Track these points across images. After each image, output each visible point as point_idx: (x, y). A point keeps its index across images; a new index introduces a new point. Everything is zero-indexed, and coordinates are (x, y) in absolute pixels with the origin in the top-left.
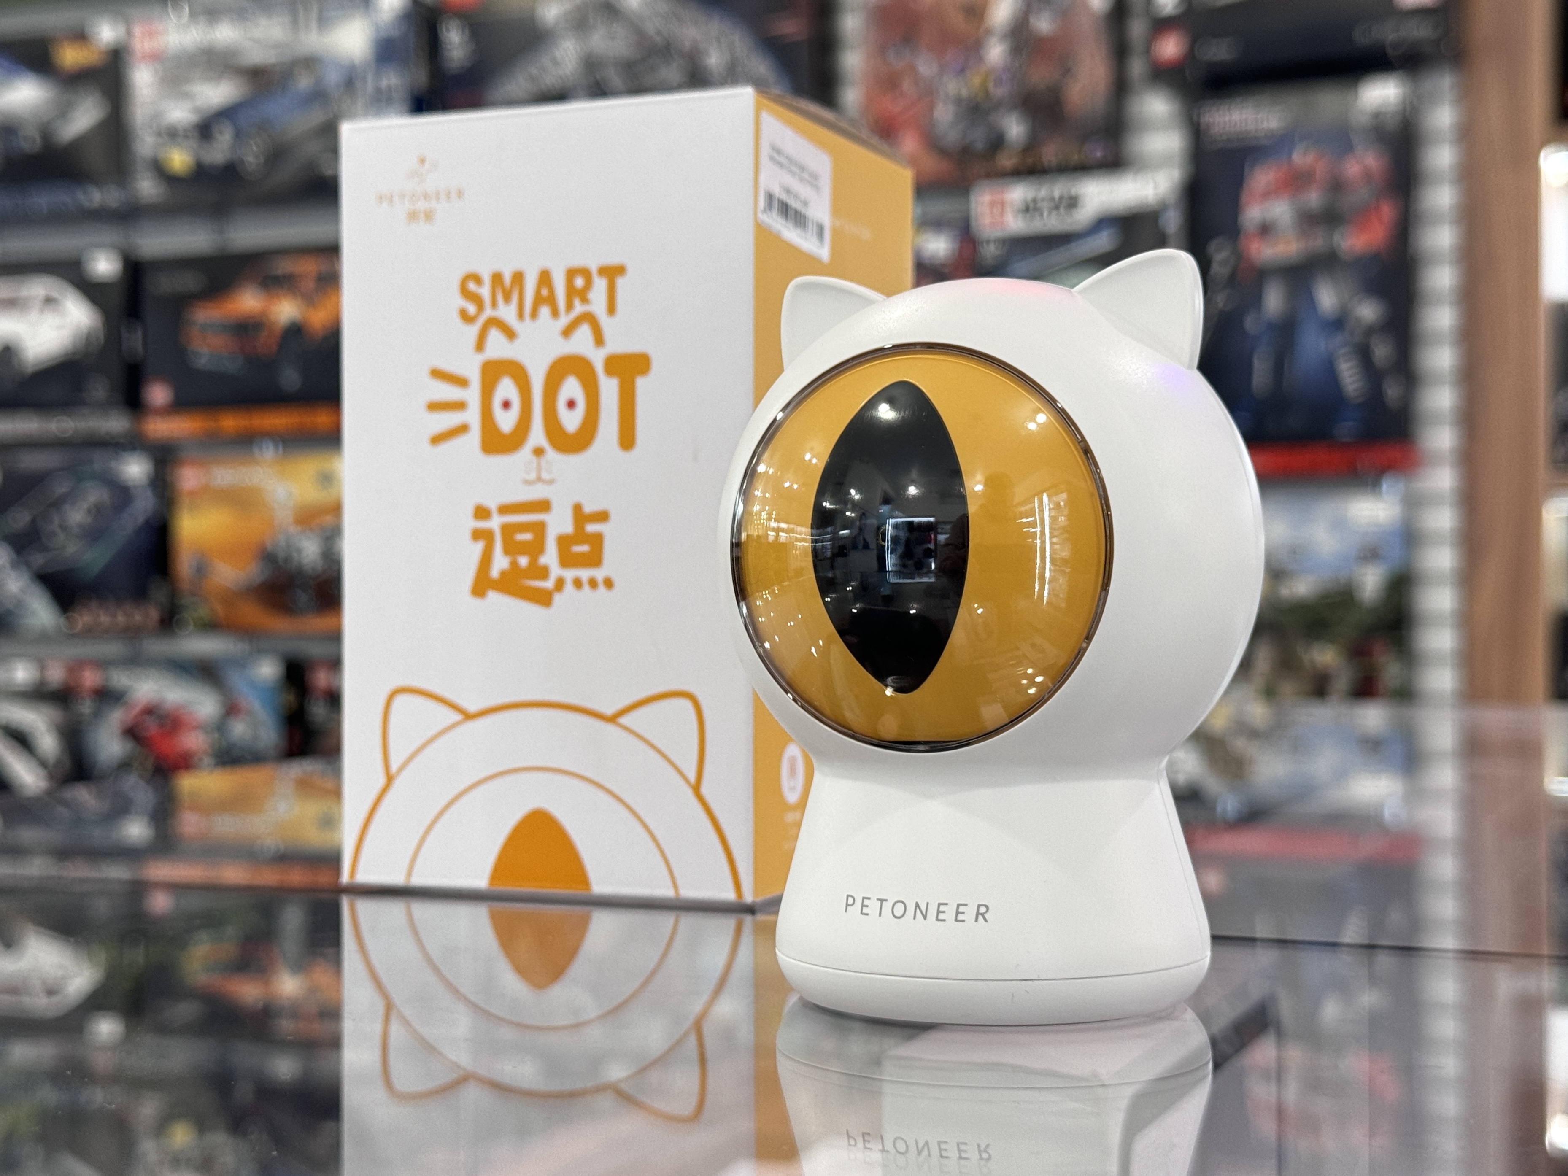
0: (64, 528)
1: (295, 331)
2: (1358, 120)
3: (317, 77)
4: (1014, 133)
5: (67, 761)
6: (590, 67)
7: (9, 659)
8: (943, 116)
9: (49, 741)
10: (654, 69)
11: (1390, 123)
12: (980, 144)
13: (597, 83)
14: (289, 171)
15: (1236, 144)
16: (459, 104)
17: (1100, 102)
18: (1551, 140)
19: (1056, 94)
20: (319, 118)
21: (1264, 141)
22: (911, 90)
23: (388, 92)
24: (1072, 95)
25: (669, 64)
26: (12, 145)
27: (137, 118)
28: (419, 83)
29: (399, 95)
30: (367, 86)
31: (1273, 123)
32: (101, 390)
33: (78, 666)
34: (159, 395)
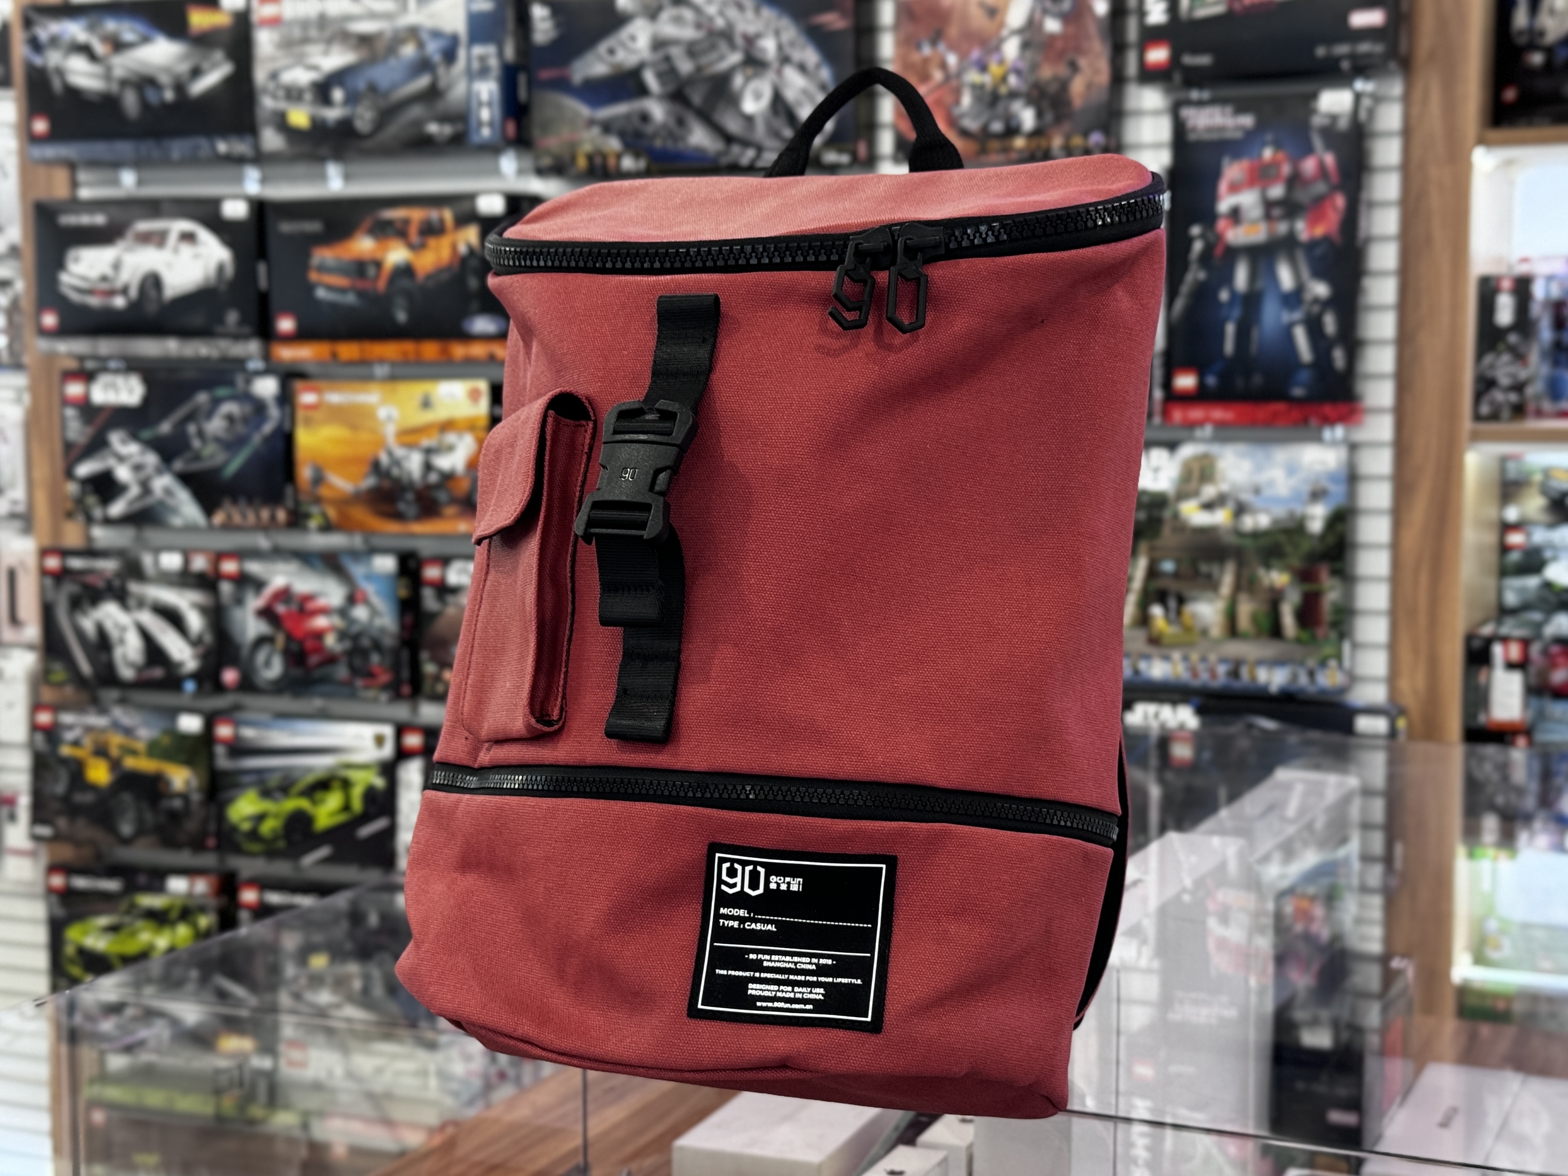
0: (201, 434)
1: (406, 271)
2: (1317, 121)
3: (421, 45)
4: (1027, 118)
5: (208, 638)
6: (659, 44)
7: (157, 551)
8: (966, 100)
9: (195, 621)
10: (713, 47)
11: (1343, 124)
12: (997, 127)
13: (668, 59)
14: (396, 128)
15: (1214, 136)
16: (545, 74)
17: (1101, 94)
18: (1482, 141)
19: (1064, 86)
20: (423, 82)
21: (1238, 135)
22: (938, 76)
23: (483, 59)
24: (1077, 87)
25: (733, 46)
26: (152, 96)
27: (260, 75)
28: (510, 52)
29: (494, 63)
30: (462, 53)
31: (1247, 121)
32: (232, 317)
33: (219, 556)
34: (286, 325)
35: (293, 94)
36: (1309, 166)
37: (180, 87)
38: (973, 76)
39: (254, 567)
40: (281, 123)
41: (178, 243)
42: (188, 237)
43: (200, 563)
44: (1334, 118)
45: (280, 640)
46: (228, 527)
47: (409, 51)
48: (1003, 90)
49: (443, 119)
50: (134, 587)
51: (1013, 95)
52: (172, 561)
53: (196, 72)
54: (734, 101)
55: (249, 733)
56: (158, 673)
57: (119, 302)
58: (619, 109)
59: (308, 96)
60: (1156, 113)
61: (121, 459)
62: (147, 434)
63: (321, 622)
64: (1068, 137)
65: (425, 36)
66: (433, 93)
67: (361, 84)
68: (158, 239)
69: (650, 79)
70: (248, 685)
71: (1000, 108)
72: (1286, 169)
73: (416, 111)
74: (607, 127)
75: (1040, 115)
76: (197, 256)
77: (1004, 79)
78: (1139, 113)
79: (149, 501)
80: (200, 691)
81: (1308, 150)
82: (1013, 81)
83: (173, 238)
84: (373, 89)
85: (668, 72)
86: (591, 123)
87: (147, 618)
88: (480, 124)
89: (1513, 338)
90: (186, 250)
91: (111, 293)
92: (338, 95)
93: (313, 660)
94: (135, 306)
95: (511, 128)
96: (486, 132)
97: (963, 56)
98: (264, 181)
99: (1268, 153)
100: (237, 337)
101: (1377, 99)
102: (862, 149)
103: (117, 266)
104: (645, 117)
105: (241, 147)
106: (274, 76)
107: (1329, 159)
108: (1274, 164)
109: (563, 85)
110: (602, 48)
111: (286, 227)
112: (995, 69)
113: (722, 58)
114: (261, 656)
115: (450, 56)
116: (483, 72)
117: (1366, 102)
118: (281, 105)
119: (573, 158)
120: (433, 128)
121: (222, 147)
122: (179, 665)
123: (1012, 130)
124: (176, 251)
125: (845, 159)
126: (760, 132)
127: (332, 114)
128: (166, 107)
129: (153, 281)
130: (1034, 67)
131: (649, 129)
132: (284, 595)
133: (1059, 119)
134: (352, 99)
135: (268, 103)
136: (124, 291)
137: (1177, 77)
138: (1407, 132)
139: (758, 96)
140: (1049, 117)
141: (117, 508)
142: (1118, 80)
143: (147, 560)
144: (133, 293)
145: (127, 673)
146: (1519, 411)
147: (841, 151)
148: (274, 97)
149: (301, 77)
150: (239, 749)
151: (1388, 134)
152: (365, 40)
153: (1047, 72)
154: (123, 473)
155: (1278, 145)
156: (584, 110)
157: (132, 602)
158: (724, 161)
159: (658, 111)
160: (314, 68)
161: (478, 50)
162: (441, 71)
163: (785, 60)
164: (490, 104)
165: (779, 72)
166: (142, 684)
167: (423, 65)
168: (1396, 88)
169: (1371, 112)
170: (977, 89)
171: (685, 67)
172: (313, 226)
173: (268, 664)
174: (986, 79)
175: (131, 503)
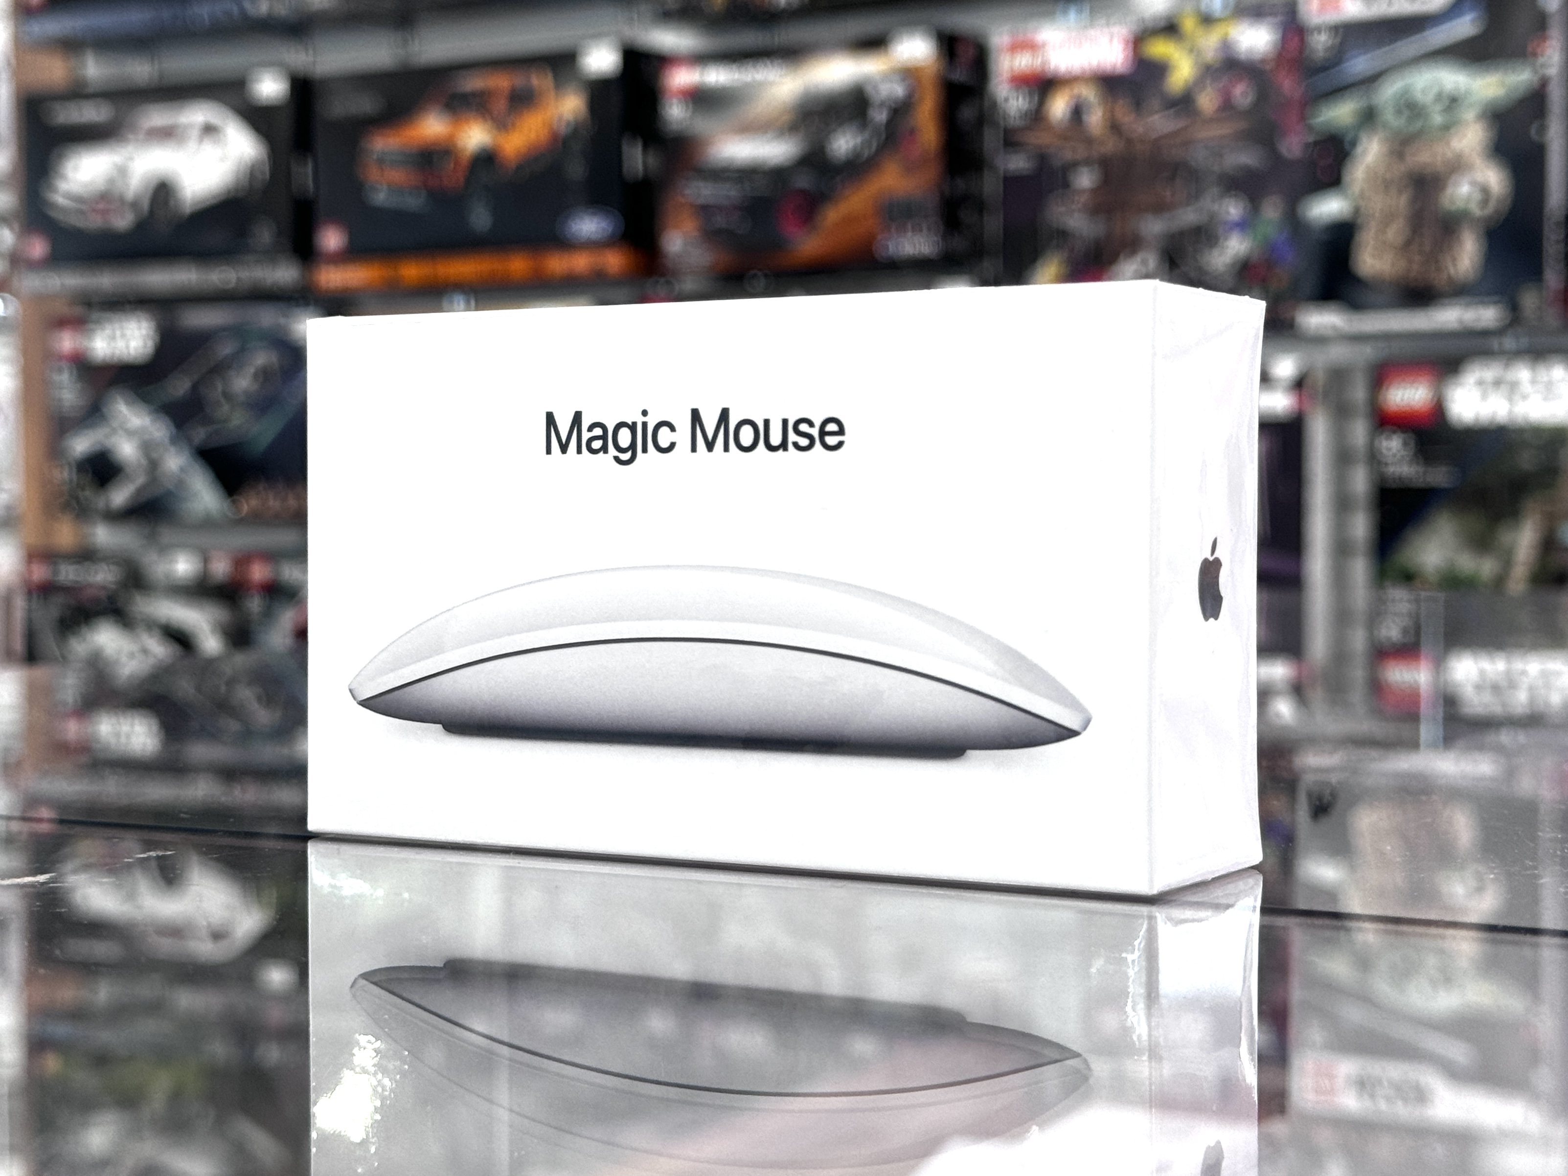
0: (228, 396)
1: (486, 158)
7: (168, 552)
32: (265, 230)
33: (246, 559)
34: (332, 240)
41: (201, 141)
42: (209, 130)
43: (221, 567)
46: (260, 517)
50: (139, 603)
52: (185, 565)
57: (123, 222)
61: (124, 431)
68: (174, 137)
79: (158, 487)
83: (192, 135)
90: (208, 150)
91: (115, 210)
94: (143, 226)
100: (270, 258)
103: (121, 171)
124: (197, 150)
129: (166, 191)
136: (130, 206)
141: (120, 496)
143: (154, 565)
144: (143, 207)
154: (125, 451)
157: (135, 623)
172: (369, 104)
175: (139, 491)
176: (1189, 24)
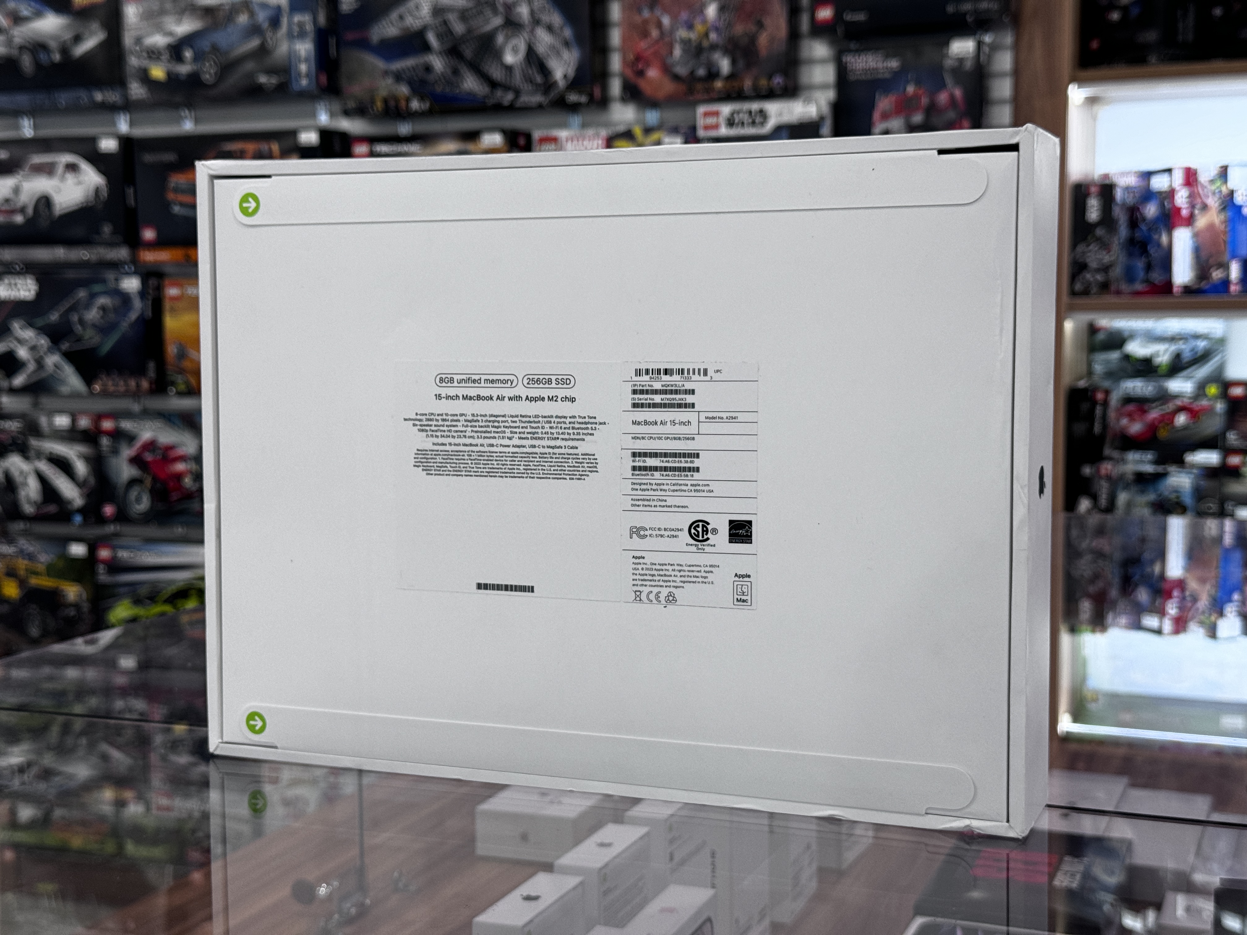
0: (82, 322)
2: (949, 63)
3: (252, 14)
4: (725, 65)
5: (92, 481)
6: (438, 11)
7: (51, 413)
8: (677, 52)
9: (81, 468)
10: (481, 13)
11: (969, 65)
12: (701, 72)
13: (445, 23)
14: (234, 80)
15: (869, 77)
16: (350, 36)
17: (781, 45)
18: (1073, 79)
19: (753, 39)
20: (254, 43)
21: (887, 76)
22: (655, 33)
23: (301, 25)
24: (763, 40)
25: (495, 11)
26: (43, 57)
27: (128, 40)
28: (322, 19)
29: (309, 27)
30: (285, 21)
31: (894, 64)
32: (107, 229)
33: (99, 417)
34: (149, 234)
35: (153, 54)
36: (943, 98)
37: (65, 51)
38: (682, 33)
39: (127, 425)
40: (145, 77)
41: (65, 172)
42: (72, 168)
43: (84, 422)
44: (961, 60)
45: (148, 481)
46: (105, 394)
47: (243, 19)
48: (705, 44)
49: (270, 71)
50: (34, 442)
51: (714, 47)
52: (62, 421)
53: (78, 39)
54: (498, 55)
55: (124, 555)
56: (52, 508)
57: (19, 219)
58: (409, 63)
59: (165, 57)
60: (823, 61)
61: (20, 341)
62: (40, 322)
63: (180, 467)
64: (756, 79)
65: (256, 9)
66: (263, 51)
67: (205, 44)
68: (48, 170)
69: (432, 38)
70: (122, 517)
71: (704, 57)
72: (925, 101)
73: (249, 66)
74: (398, 77)
75: (734, 62)
76: (79, 183)
77: (706, 35)
78: (812, 62)
79: (43, 375)
80: (86, 522)
81: (942, 85)
82: (713, 36)
83: (60, 169)
84: (215, 49)
85: (445, 32)
86: (386, 73)
87: (44, 466)
88: (299, 74)
89: (1099, 232)
90: (70, 178)
91: (13, 212)
92: (188, 54)
93: (175, 496)
94: (30, 222)
95: (324, 79)
96: (304, 82)
97: (675, 18)
98: (132, 124)
99: (911, 89)
100: (111, 245)
101: (995, 48)
102: (597, 92)
103: (17, 190)
104: (428, 68)
105: (113, 96)
106: (138, 40)
107: (958, 93)
108: (916, 97)
109: (364, 44)
110: (394, 15)
111: (149, 158)
112: (699, 28)
113: (487, 21)
114: (133, 494)
115: (275, 22)
116: (302, 35)
117: (986, 49)
118: (145, 63)
119: (373, 102)
120: (263, 79)
121: (99, 97)
122: (69, 502)
123: (713, 74)
124: (63, 179)
125: (583, 99)
126: (518, 79)
127: (184, 69)
128: (54, 65)
129: (45, 201)
130: (729, 25)
131: (431, 78)
132: (151, 446)
133: (749, 65)
134: (198, 57)
135: (133, 61)
136: (22, 210)
137: (840, 31)
138: (1017, 73)
139: (515, 50)
140: (741, 64)
141: (19, 380)
142: (794, 36)
143: (43, 421)
144: (30, 211)
145: (28, 509)
146: (1105, 287)
147: (580, 92)
148: (139, 57)
149: (159, 40)
150: (115, 567)
151: (1003, 75)
152: (208, 11)
153: (739, 29)
154: (23, 353)
155: (918, 82)
156: (380, 64)
157: (32, 454)
158: (491, 102)
159: (438, 63)
160: (170, 34)
161: (297, 18)
162: (269, 34)
163: (536, 22)
164: (307, 60)
165: (532, 31)
166: (39, 518)
167: (255, 30)
168: (1008, 39)
169: (989, 57)
170: (686, 43)
171: (459, 28)
172: (170, 157)
173: (138, 500)
174: (693, 36)
175: (29, 376)
176: (638, 131)
